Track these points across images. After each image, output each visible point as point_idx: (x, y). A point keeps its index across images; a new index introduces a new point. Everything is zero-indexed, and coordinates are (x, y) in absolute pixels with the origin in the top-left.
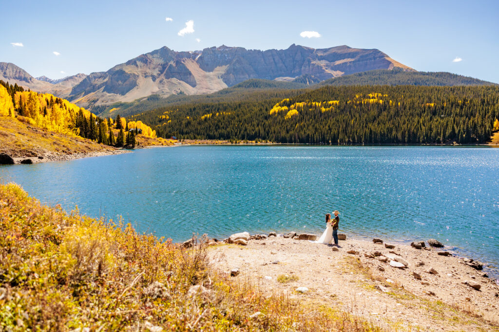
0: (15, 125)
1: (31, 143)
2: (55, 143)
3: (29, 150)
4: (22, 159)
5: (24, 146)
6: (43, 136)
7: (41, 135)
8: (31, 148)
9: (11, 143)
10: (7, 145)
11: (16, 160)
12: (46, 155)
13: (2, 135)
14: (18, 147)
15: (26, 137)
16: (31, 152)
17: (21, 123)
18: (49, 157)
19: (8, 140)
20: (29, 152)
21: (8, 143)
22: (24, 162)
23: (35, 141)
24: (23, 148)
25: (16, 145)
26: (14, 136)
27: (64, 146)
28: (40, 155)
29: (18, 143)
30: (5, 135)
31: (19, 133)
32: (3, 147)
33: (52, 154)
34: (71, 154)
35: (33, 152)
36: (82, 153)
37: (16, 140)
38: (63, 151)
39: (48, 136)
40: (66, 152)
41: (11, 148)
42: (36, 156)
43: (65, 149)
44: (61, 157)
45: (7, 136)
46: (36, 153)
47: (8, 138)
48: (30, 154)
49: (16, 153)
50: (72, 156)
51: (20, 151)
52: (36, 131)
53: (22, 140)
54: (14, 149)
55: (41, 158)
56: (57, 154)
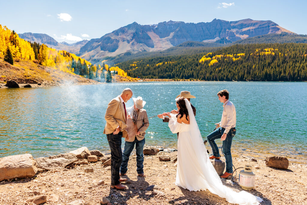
0: (30, 64)
1: (35, 75)
2: (53, 76)
3: (32, 79)
4: (25, 85)
5: (29, 77)
6: (47, 72)
8: (34, 78)
9: (20, 74)
10: (17, 75)
11: (20, 85)
12: (43, 83)
13: (16, 69)
14: (25, 77)
15: (33, 72)
16: (33, 80)
17: (34, 64)
18: (45, 84)
19: (19, 73)
20: (32, 80)
23: (39, 74)
24: (28, 78)
25: (24, 76)
26: (24, 70)
27: (59, 78)
28: (39, 83)
29: (25, 75)
30: (17, 69)
31: (30, 69)
32: (14, 76)
33: (48, 82)
34: (63, 83)
35: (35, 80)
37: (24, 72)
38: (58, 81)
39: (51, 72)
41: (19, 77)
42: (37, 83)
44: (54, 84)
45: (19, 70)
46: (37, 81)
47: (19, 72)
48: (33, 82)
49: (23, 81)
51: (26, 80)
52: (44, 69)
53: (29, 72)
54: (21, 78)
55: (40, 84)
56: (52, 82)
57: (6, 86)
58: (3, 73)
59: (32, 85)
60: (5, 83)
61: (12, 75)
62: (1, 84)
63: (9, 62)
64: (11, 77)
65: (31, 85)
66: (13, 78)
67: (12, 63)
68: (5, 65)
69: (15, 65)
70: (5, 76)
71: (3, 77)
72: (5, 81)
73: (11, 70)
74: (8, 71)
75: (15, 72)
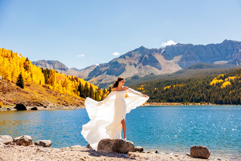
0: (39, 89)
1: (42, 98)
2: (59, 99)
3: (39, 102)
4: (32, 107)
5: (36, 99)
6: (54, 95)
7: (53, 95)
8: (41, 101)
9: (29, 97)
10: (26, 98)
11: (28, 108)
12: (49, 106)
13: (25, 92)
14: (33, 100)
15: (41, 95)
16: (40, 103)
17: (43, 88)
18: (51, 107)
19: (28, 96)
20: (38, 103)
21: (27, 97)
22: (33, 109)
23: (46, 97)
24: (35, 101)
25: (32, 99)
26: (33, 94)
27: (65, 101)
28: (45, 105)
29: (34, 98)
31: (39, 93)
32: (23, 100)
33: (53, 105)
34: (68, 106)
35: (41, 103)
36: (76, 106)
37: (33, 96)
38: (63, 104)
39: (57, 95)
40: (65, 105)
41: (28, 100)
42: (43, 106)
43: (64, 103)
44: (59, 107)
45: (28, 93)
46: (43, 104)
47: (28, 95)
48: (39, 105)
49: (31, 104)
50: (68, 107)
51: (33, 102)
52: (51, 92)
53: (37, 96)
54: (29, 101)
55: (45, 107)
56: (57, 105)
57: (15, 108)
58: (13, 96)
59: (39, 108)
60: (15, 106)
61: (21, 99)
62: (11, 107)
63: (20, 86)
64: (20, 100)
65: (37, 107)
66: (22, 101)
67: (22, 87)
68: (17, 89)
69: (26, 89)
70: (15, 99)
71: (14, 100)
72: (15, 104)
73: (21, 94)
74: (19, 94)
75: (24, 95)
